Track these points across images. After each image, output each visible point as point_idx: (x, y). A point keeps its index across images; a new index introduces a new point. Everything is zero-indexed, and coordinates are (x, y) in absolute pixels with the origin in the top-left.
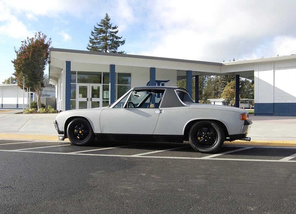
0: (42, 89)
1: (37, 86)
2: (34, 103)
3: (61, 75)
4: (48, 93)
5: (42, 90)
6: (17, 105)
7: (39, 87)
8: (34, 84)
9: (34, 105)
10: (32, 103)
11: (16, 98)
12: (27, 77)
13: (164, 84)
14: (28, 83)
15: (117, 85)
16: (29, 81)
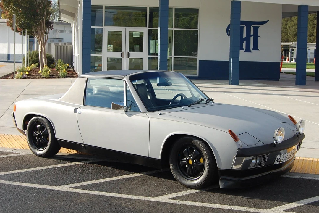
0: (48, 31)
1: (38, 29)
2: (34, 54)
3: (78, 9)
4: (60, 36)
5: (48, 33)
6: (9, 55)
7: (41, 30)
8: (32, 25)
9: (34, 58)
10: (31, 55)
11: (7, 44)
12: (20, 13)
13: (259, 27)
14: (23, 24)
15: (174, 29)
16: (25, 21)
